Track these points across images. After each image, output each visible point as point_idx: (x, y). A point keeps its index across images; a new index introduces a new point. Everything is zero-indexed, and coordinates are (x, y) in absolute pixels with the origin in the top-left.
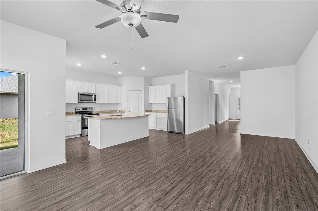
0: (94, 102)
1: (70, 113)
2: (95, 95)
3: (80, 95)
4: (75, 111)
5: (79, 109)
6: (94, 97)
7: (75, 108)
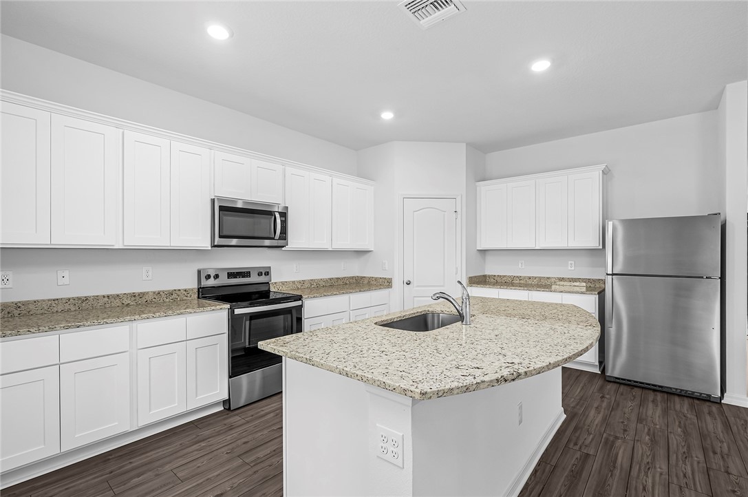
0: (281, 242)
1: (174, 296)
2: (284, 215)
3: (222, 208)
4: (196, 286)
5: (217, 277)
6: (278, 221)
7: (199, 272)
